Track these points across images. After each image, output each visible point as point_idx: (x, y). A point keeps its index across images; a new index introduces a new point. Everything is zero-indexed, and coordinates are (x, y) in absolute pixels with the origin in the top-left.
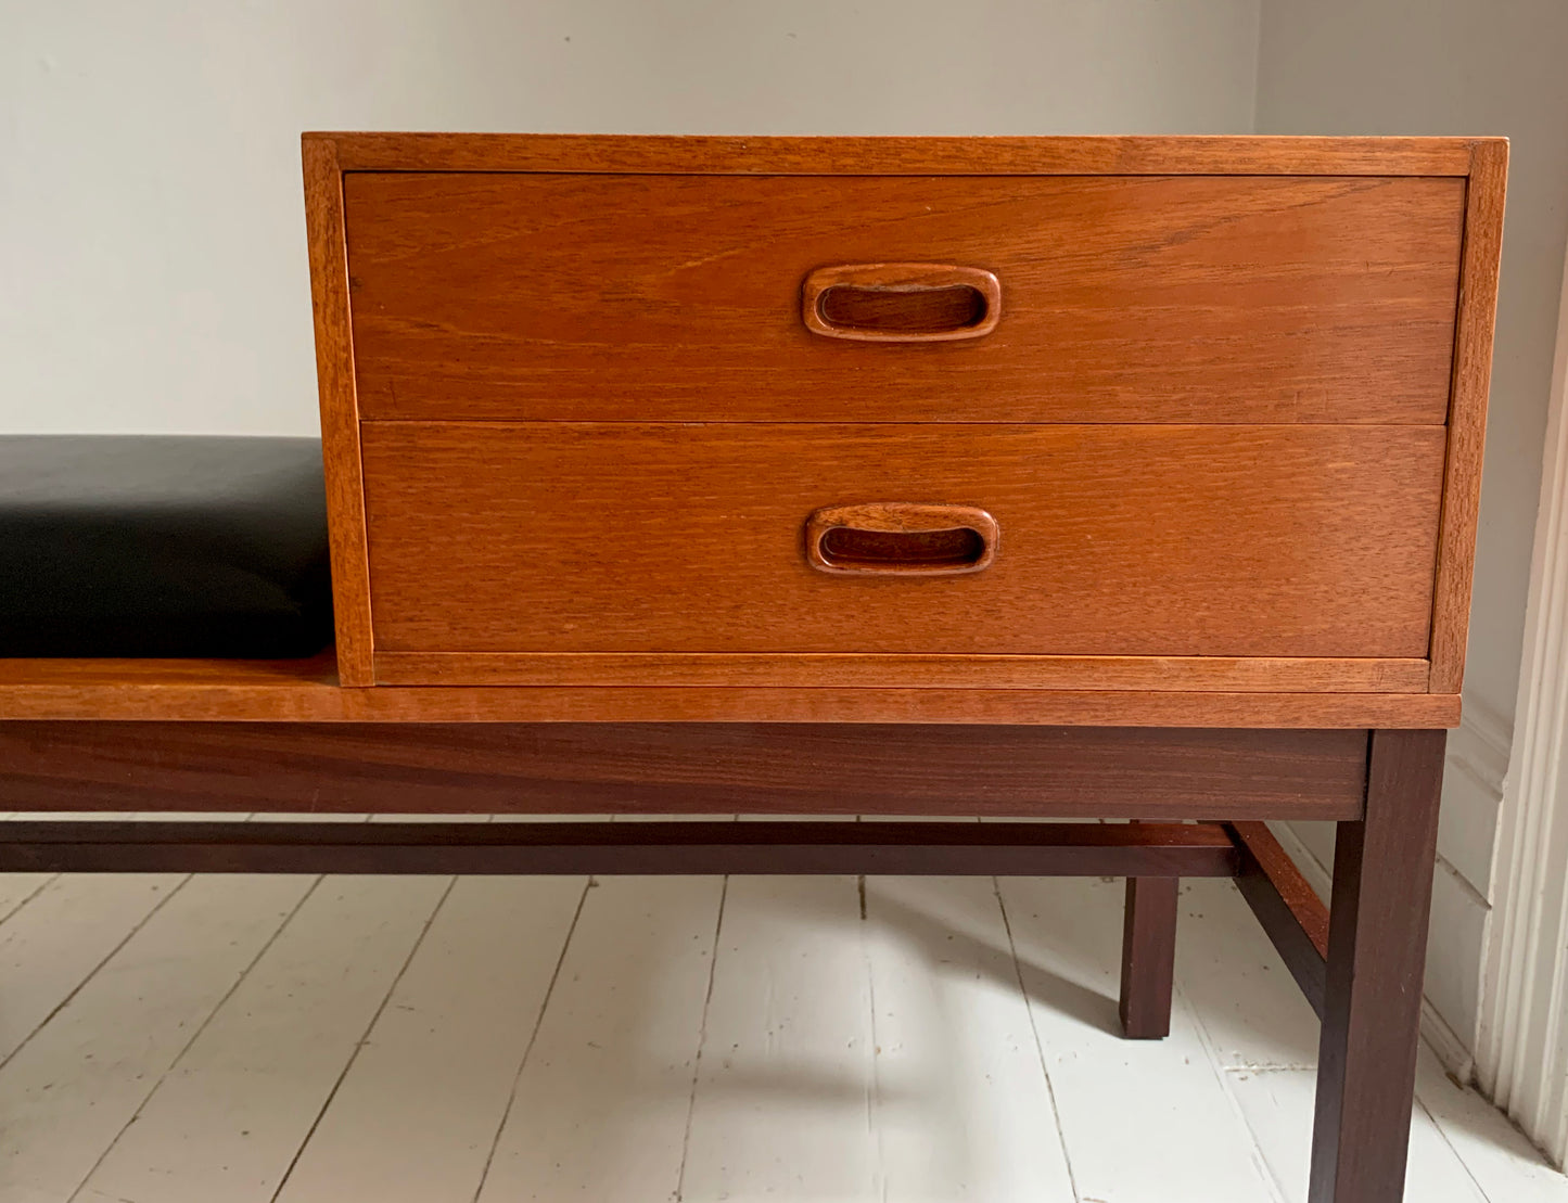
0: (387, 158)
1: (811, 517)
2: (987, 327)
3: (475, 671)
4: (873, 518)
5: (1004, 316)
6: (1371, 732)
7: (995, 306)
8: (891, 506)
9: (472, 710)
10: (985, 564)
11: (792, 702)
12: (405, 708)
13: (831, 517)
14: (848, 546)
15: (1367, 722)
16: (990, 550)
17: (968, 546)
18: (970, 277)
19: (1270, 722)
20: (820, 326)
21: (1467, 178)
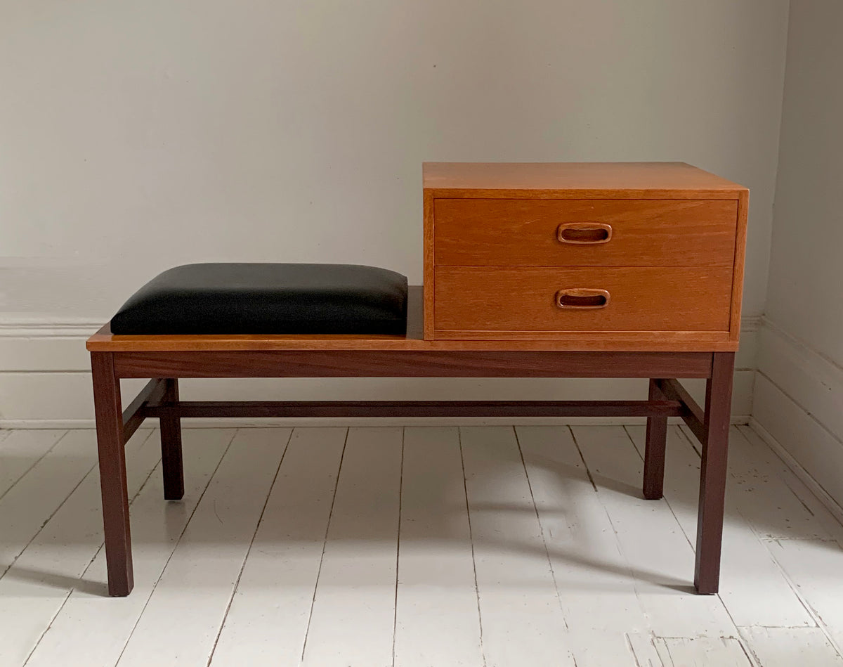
0: (447, 195)
1: (557, 293)
2: (608, 240)
3: (462, 336)
4: (575, 292)
5: (612, 237)
6: (713, 353)
7: (610, 235)
8: (580, 289)
9: (461, 347)
10: (606, 305)
11: (551, 345)
12: (442, 347)
13: (563, 292)
14: (567, 300)
15: (713, 350)
16: (607, 301)
17: (601, 300)
18: (604, 226)
19: (685, 350)
20: (563, 240)
21: (738, 200)
